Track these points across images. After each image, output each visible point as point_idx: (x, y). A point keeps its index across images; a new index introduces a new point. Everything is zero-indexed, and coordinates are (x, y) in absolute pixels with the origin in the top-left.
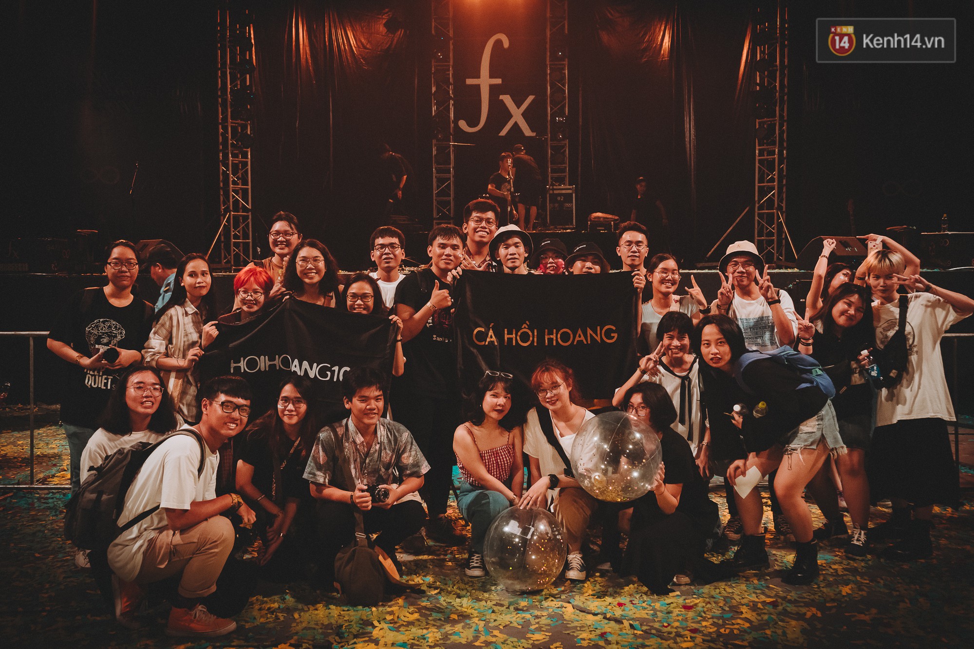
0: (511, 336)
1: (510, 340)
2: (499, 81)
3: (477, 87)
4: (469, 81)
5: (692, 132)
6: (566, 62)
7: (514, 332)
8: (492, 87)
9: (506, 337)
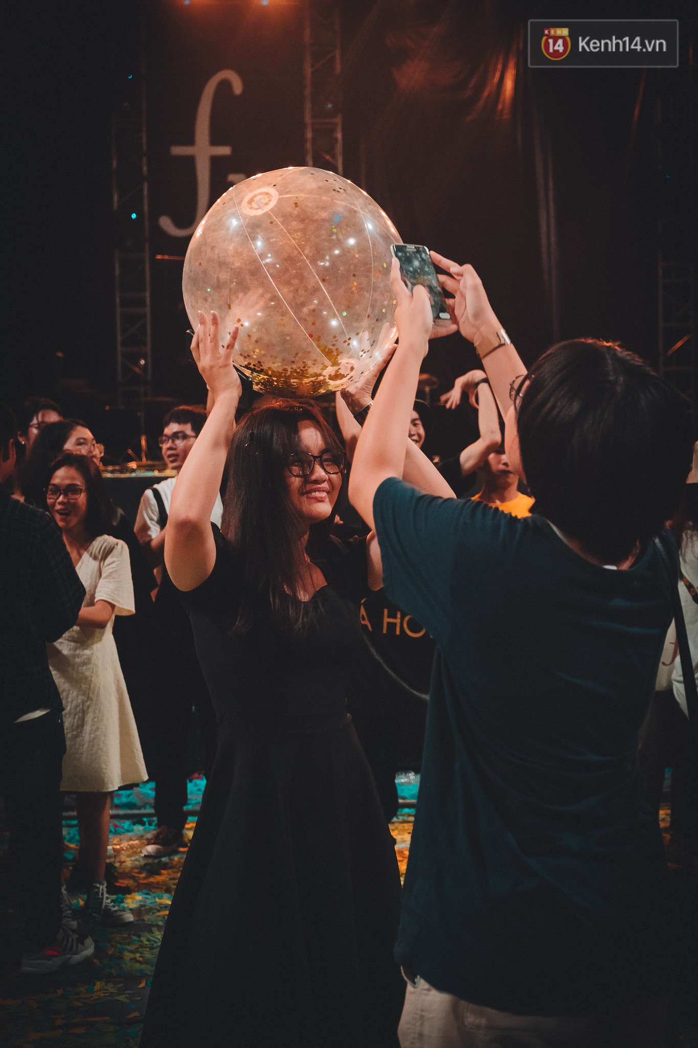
0: (392, 620)
1: (392, 626)
2: (225, 151)
3: (190, 161)
4: (178, 151)
5: (553, 239)
6: (338, 120)
7: (399, 616)
8: (215, 161)
9: (386, 620)
